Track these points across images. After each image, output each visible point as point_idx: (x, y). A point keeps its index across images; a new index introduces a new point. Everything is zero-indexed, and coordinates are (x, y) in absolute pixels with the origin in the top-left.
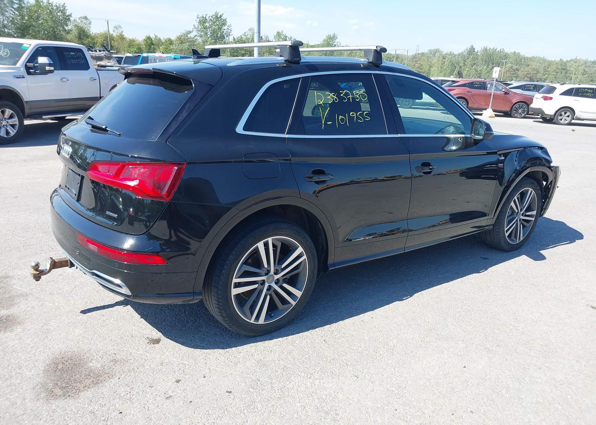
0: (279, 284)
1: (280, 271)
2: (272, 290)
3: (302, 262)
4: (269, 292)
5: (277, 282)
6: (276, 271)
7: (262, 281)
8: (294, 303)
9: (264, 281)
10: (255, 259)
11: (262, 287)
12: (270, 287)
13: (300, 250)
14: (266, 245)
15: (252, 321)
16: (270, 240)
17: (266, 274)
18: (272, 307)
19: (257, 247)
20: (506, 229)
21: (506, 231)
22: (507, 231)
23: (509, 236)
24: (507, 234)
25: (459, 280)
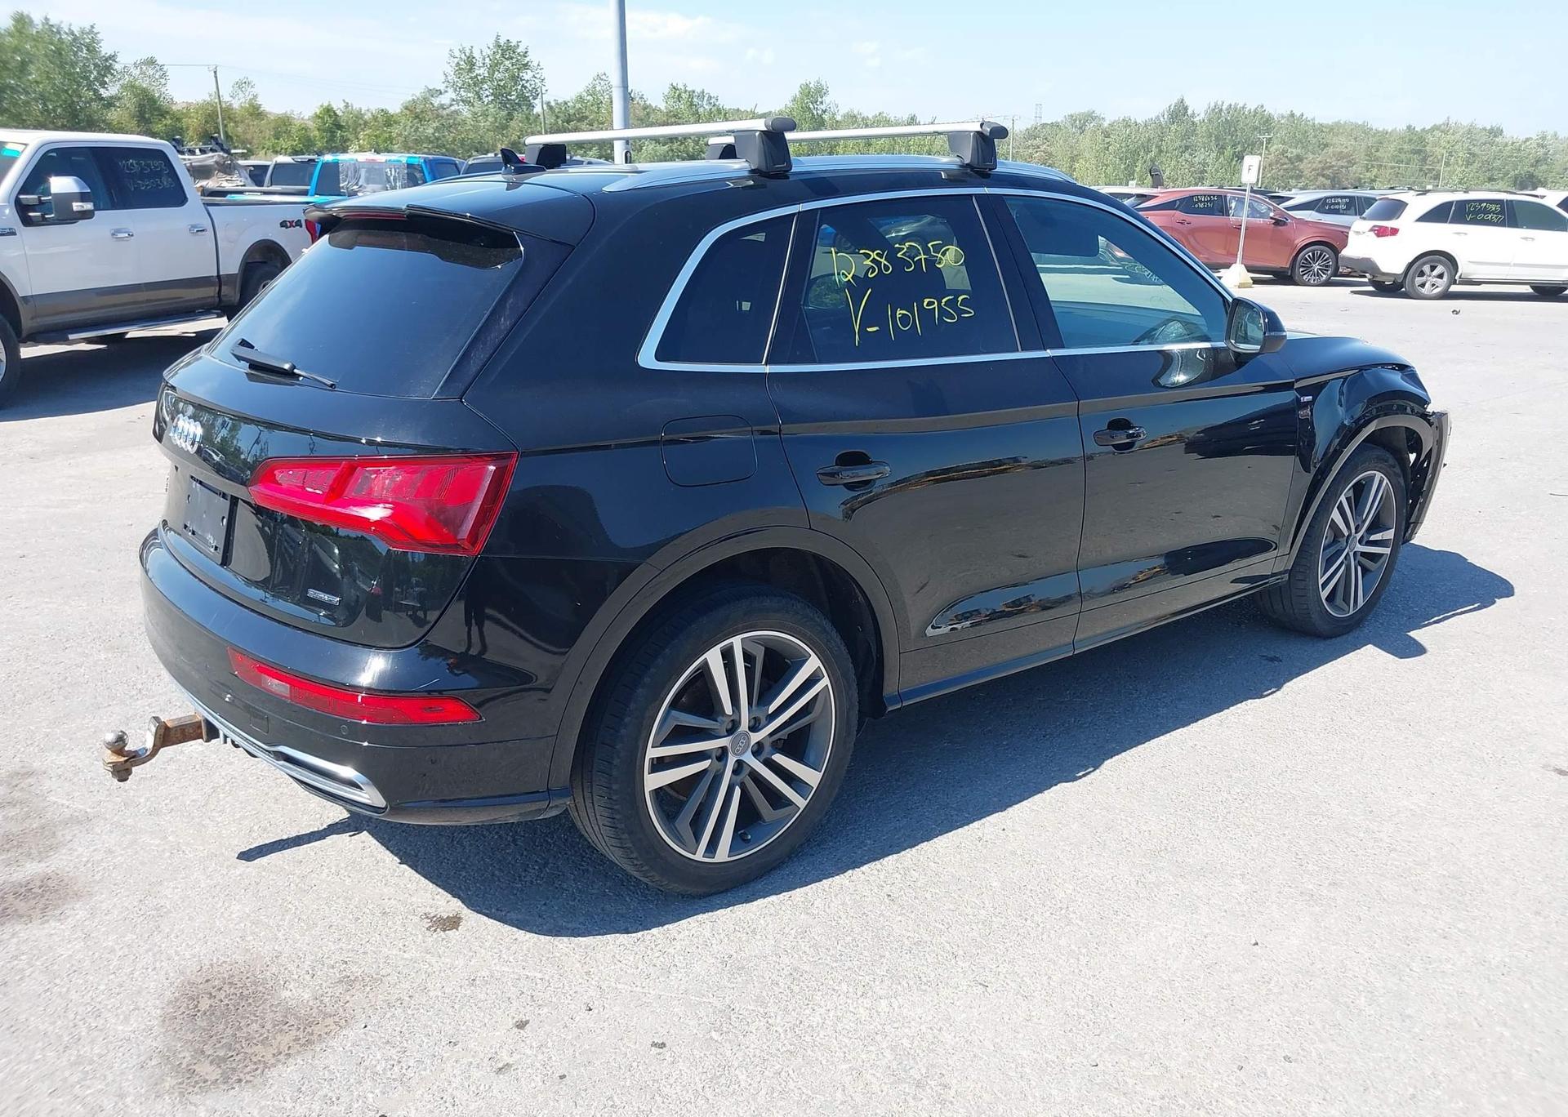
0: (764, 756)
1: (764, 720)
2: (746, 771)
3: (820, 696)
4: (739, 778)
5: (758, 751)
6: (753, 722)
7: (720, 750)
8: (801, 803)
9: (724, 750)
10: (700, 696)
11: (719, 765)
12: (740, 765)
13: (813, 663)
14: (728, 655)
15: (699, 856)
16: (737, 642)
17: (730, 732)
18: (749, 817)
19: (705, 664)
20: (1321, 581)
21: (1322, 585)
22: (1324, 585)
23: (1331, 598)
24: (1324, 594)
25: (1214, 719)
